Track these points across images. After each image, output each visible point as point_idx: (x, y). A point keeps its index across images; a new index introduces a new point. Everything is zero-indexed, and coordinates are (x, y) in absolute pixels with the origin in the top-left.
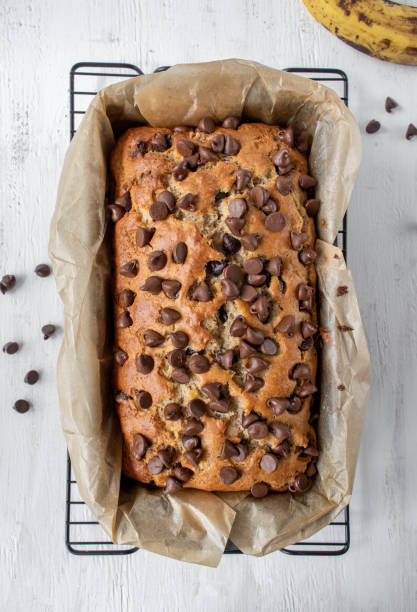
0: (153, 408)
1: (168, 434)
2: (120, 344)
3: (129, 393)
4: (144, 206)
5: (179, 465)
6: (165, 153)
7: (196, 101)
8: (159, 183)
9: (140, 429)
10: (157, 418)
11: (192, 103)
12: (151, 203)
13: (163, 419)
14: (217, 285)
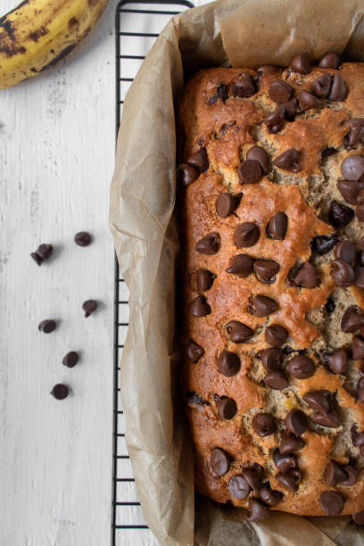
0: (238, 418)
1: (256, 450)
2: (194, 336)
3: (205, 397)
4: (227, 165)
5: (268, 486)
6: (251, 99)
7: (293, 32)
8: (248, 135)
9: (219, 442)
10: (242, 431)
11: (289, 33)
12: (236, 161)
13: (251, 431)
14: (325, 267)
